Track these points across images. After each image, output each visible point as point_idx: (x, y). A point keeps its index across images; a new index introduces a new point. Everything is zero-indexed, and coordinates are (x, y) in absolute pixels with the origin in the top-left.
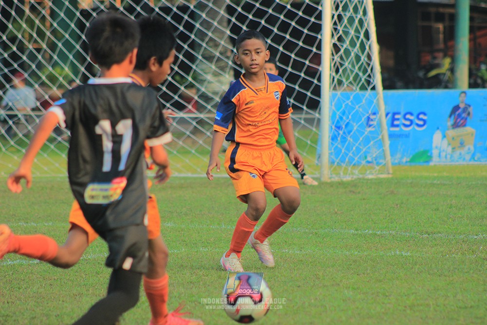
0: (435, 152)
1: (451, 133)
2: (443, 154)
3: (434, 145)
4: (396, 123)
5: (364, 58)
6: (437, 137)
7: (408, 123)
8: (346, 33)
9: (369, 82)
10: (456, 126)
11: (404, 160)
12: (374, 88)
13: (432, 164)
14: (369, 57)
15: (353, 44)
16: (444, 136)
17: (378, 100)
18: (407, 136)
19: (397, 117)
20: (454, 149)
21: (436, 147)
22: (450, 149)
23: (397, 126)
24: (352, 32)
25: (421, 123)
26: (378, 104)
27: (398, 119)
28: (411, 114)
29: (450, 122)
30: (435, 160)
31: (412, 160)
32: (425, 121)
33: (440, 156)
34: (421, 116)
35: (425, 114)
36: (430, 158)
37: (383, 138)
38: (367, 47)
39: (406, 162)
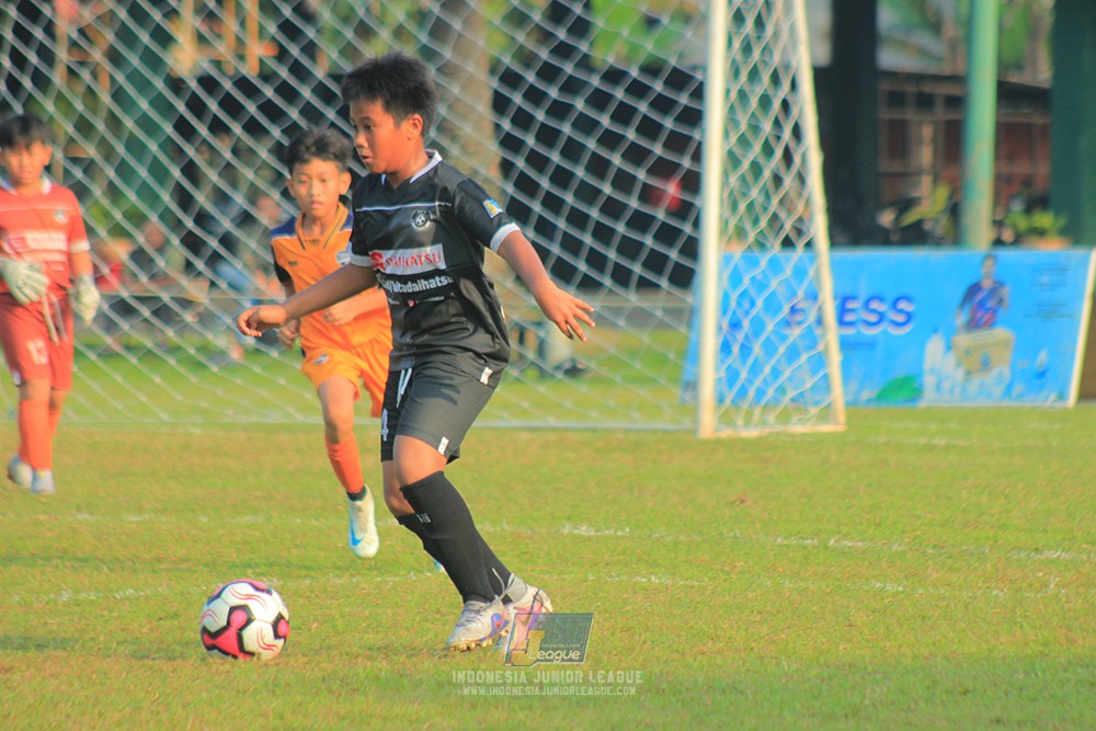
0: (929, 381)
1: (964, 340)
2: (946, 385)
3: (927, 365)
4: (849, 318)
5: (789, 181)
6: (934, 349)
7: (873, 318)
8: (755, 129)
9: (799, 232)
10: (973, 325)
11: (865, 395)
12: (809, 245)
13: (922, 404)
14: (801, 178)
15: (768, 150)
16: (949, 347)
17: (818, 270)
18: (871, 345)
19: (850, 305)
20: (968, 374)
21: (933, 371)
22: (960, 374)
23: (851, 324)
24: (767, 126)
25: (900, 318)
26: (818, 278)
27: (852, 310)
28: (881, 299)
29: (962, 319)
30: (929, 397)
31: (881, 397)
32: (909, 317)
33: (938, 387)
34: (902, 305)
35: (908, 299)
36: (917, 393)
37: (826, 351)
38: (797, 160)
39: (869, 401)
